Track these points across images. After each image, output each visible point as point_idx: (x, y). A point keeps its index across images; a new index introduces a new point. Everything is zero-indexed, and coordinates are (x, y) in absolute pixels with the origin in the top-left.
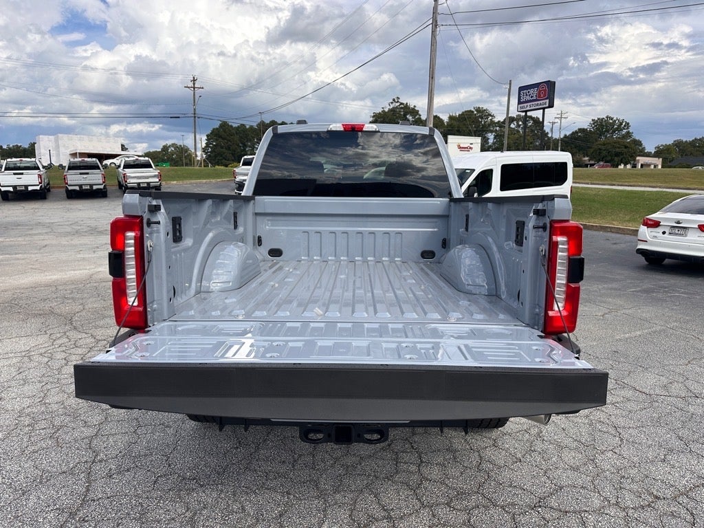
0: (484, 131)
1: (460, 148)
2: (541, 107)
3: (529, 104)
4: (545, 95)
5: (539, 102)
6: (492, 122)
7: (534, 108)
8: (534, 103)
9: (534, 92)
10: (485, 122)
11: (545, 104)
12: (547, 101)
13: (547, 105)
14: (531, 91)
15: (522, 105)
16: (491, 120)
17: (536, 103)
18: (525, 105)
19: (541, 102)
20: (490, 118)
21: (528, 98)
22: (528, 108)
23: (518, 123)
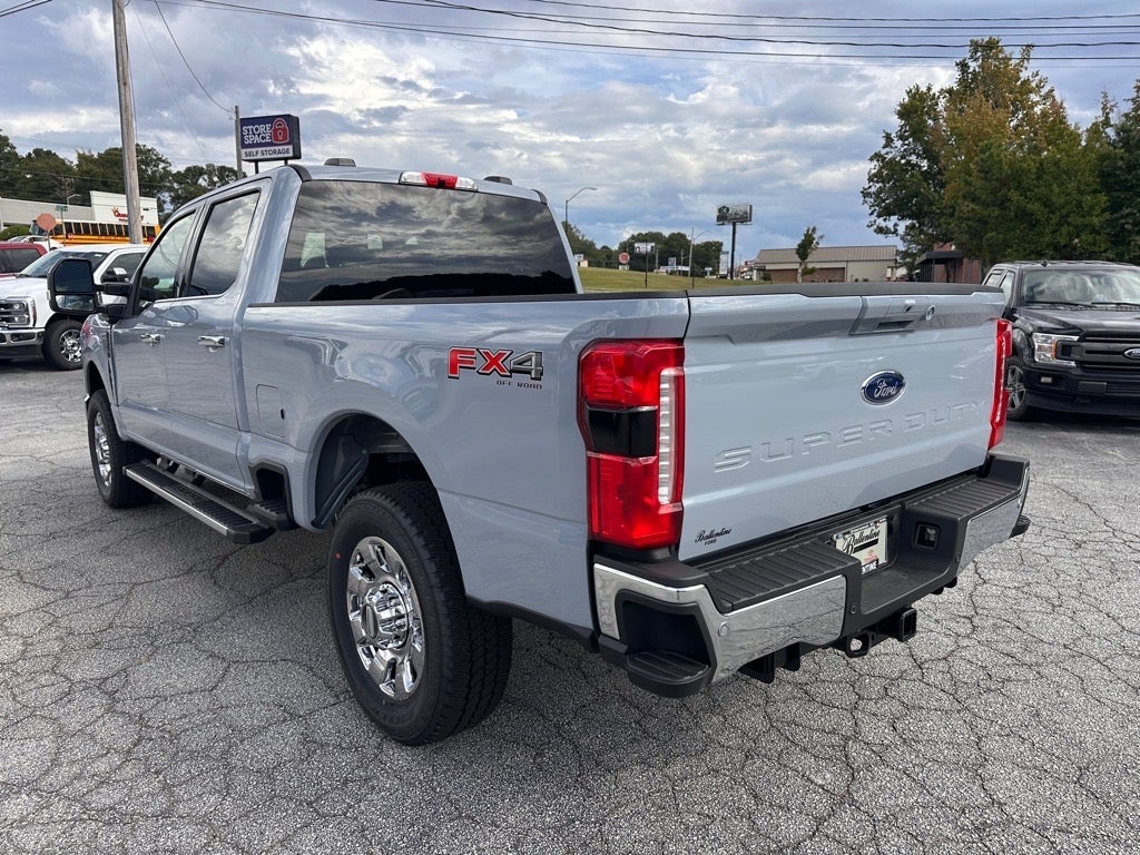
0: (155, 187)
1: (119, 215)
2: (280, 156)
3: (260, 149)
4: (285, 138)
5: (277, 148)
6: (167, 173)
7: (269, 156)
8: (268, 148)
9: (264, 129)
10: (153, 172)
11: (287, 151)
12: (290, 147)
13: (291, 155)
14: (261, 128)
15: (248, 150)
16: (164, 168)
17: (273, 148)
18: (254, 150)
19: (281, 148)
20: (162, 165)
21: (257, 139)
22: (259, 157)
23: (211, 179)
